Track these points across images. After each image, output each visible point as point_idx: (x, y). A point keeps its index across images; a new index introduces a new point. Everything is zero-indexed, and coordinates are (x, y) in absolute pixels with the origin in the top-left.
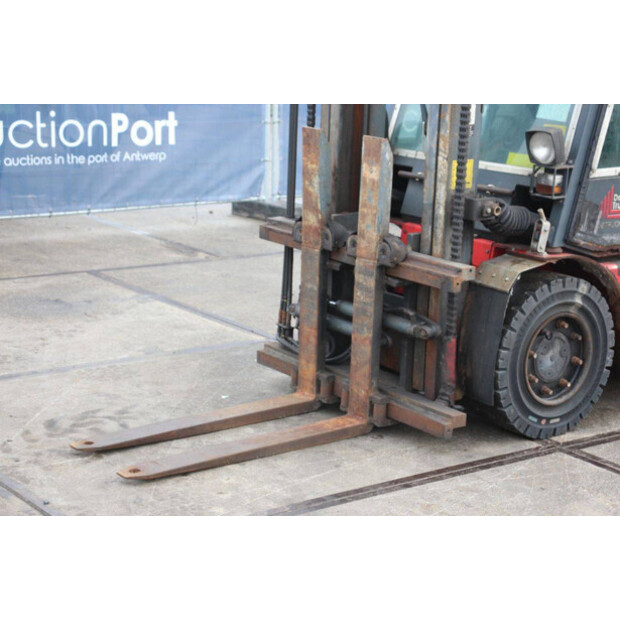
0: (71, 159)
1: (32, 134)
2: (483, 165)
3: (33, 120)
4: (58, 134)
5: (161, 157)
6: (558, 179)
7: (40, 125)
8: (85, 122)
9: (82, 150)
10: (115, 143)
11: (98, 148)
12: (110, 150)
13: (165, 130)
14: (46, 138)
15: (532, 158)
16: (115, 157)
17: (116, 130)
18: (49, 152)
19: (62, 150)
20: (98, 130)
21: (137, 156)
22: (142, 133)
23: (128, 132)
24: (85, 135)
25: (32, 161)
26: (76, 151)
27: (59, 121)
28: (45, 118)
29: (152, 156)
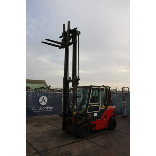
0: (43, 111)
1: (40, 109)
2: (77, 112)
3: (40, 107)
4: (42, 109)
5: (52, 110)
6: (84, 113)
11: (46, 110)
12: (47, 110)
13: (52, 108)
14: (41, 109)
15: (82, 111)
16: (48, 111)
17: (48, 108)
18: (41, 110)
20: (46, 108)
21: (50, 110)
22: (50, 108)
23: (49, 108)
25: (40, 111)
26: (44, 110)
28: (41, 107)
29: (51, 110)
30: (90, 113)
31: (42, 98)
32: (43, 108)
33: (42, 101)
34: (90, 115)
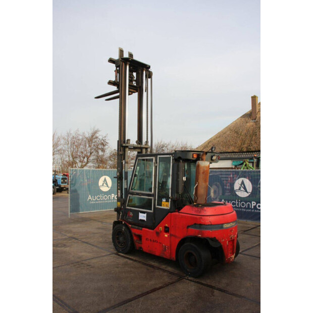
0: (243, 210)
1: (235, 204)
7: (237, 202)
8: (246, 202)
9: (245, 208)
10: (253, 207)
17: (253, 205)
19: (241, 208)
20: (249, 204)
23: (256, 205)
24: (246, 205)
26: (244, 208)
27: (241, 202)
30: (131, 209)
31: (240, 183)
32: (243, 205)
33: (240, 188)
34: (131, 214)
